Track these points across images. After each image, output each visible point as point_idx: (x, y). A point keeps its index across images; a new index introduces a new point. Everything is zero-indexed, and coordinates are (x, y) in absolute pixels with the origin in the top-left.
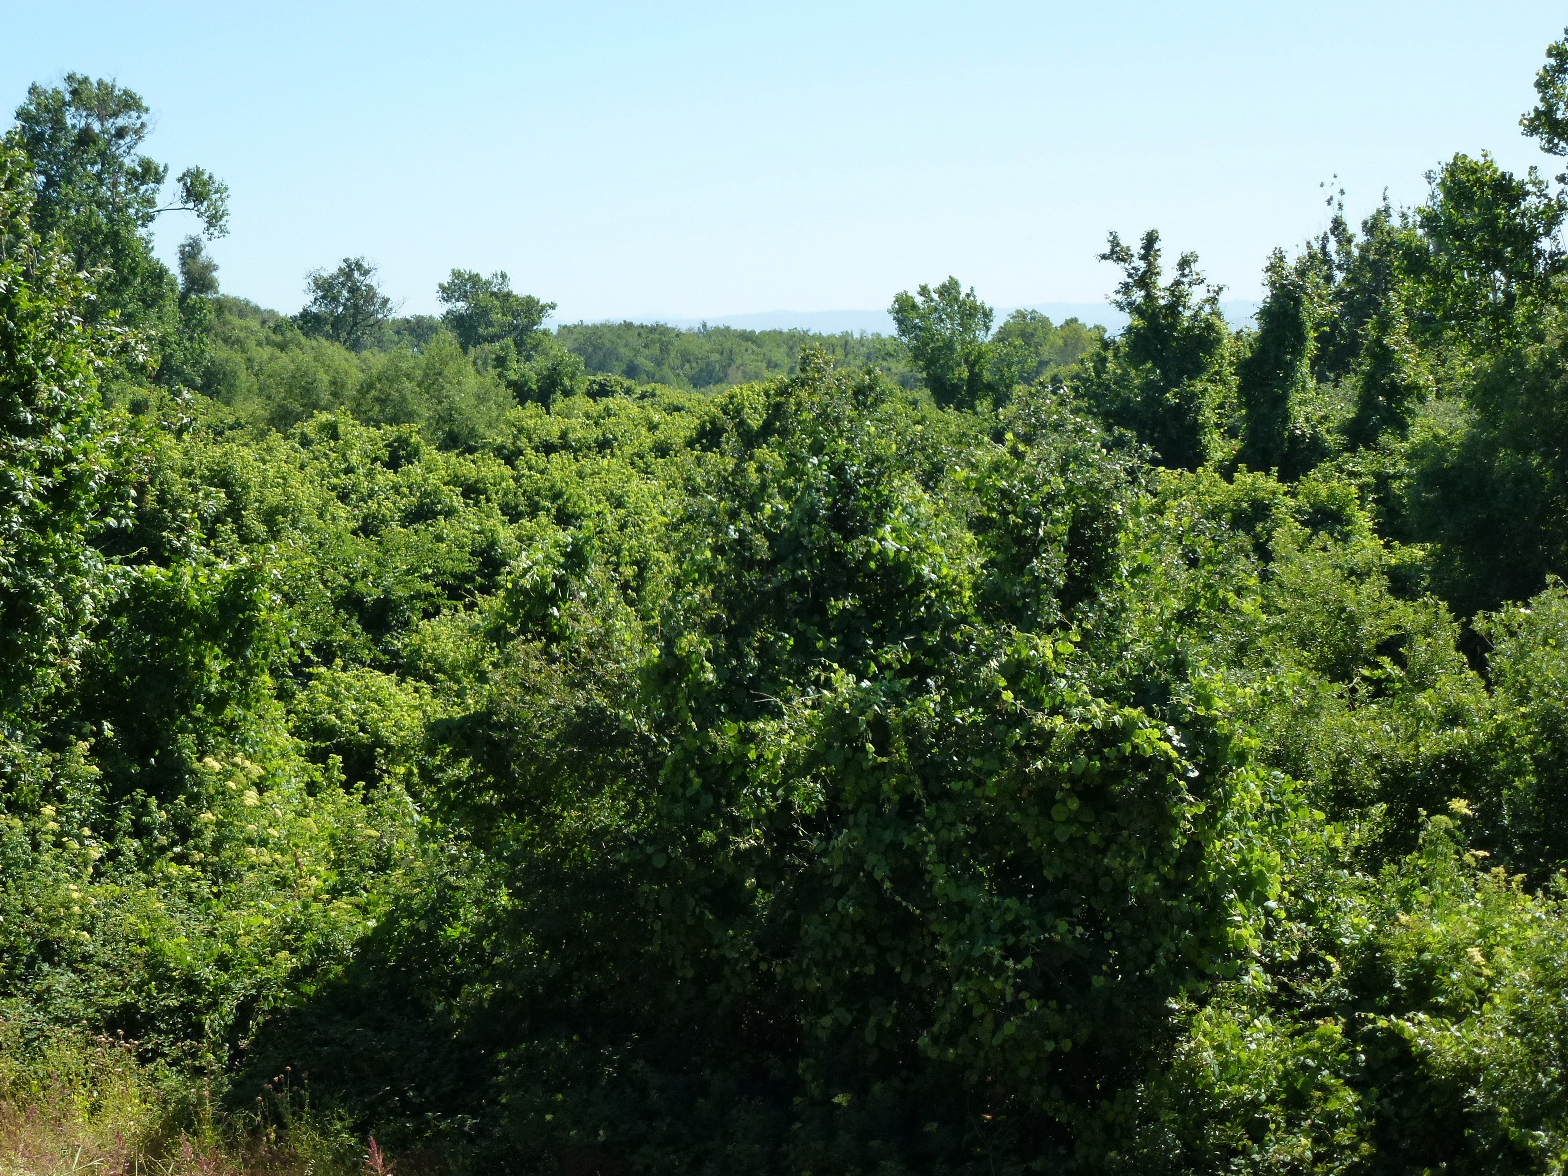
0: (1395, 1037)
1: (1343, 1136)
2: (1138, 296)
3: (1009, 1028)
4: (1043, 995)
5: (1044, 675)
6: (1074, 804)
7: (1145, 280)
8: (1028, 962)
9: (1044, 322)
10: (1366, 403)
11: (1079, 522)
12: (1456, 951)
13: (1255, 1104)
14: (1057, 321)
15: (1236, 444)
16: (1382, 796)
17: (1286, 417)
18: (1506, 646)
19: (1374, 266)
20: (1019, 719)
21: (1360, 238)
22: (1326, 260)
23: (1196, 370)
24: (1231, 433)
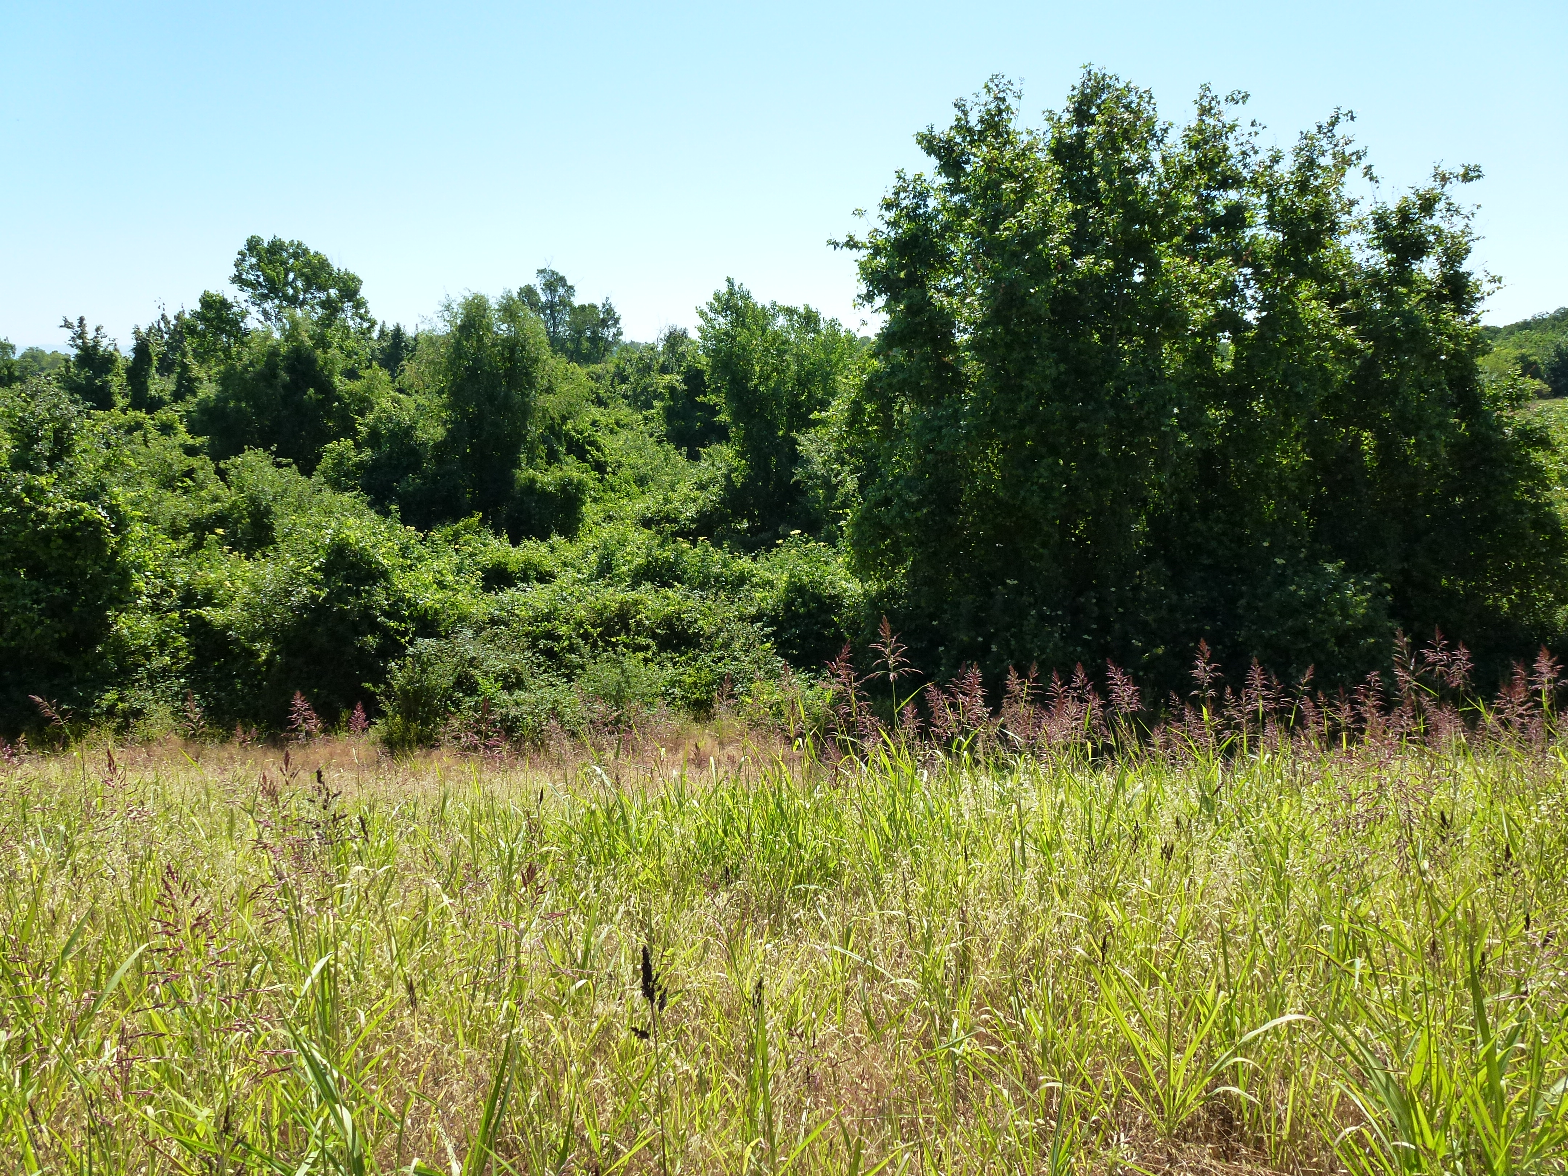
0: (199, 617)
1: (182, 654)
2: (79, 342)
3: (38, 631)
4: (52, 617)
5: (42, 491)
6: (60, 541)
7: (81, 336)
8: (43, 605)
9: (43, 352)
10: (179, 384)
11: (56, 432)
12: (221, 583)
13: (146, 647)
14: (48, 352)
15: (128, 400)
16: (190, 530)
17: (147, 389)
18: (234, 472)
19: (180, 333)
20: (33, 509)
21: (174, 322)
22: (160, 329)
23: (108, 371)
24: (126, 395)
